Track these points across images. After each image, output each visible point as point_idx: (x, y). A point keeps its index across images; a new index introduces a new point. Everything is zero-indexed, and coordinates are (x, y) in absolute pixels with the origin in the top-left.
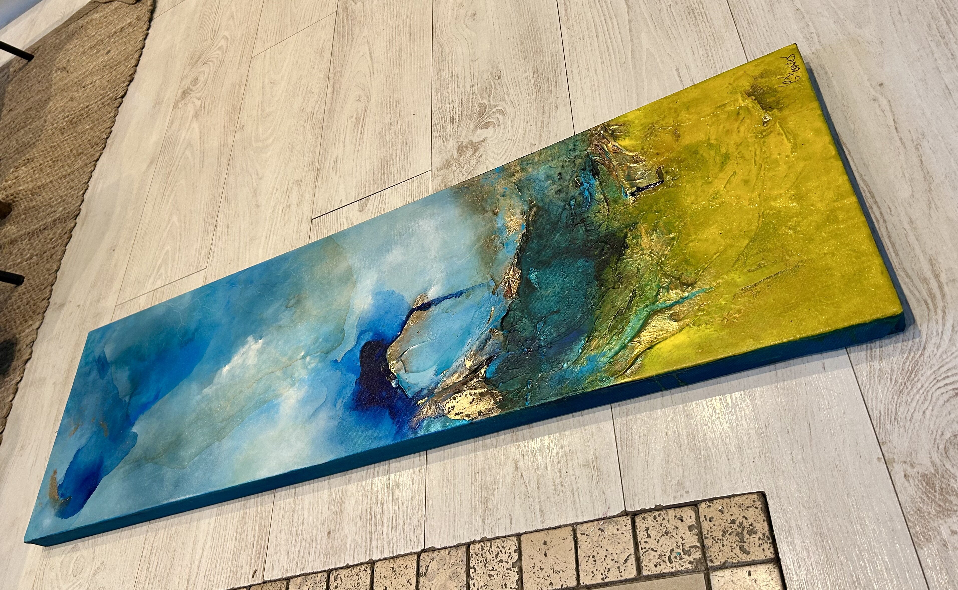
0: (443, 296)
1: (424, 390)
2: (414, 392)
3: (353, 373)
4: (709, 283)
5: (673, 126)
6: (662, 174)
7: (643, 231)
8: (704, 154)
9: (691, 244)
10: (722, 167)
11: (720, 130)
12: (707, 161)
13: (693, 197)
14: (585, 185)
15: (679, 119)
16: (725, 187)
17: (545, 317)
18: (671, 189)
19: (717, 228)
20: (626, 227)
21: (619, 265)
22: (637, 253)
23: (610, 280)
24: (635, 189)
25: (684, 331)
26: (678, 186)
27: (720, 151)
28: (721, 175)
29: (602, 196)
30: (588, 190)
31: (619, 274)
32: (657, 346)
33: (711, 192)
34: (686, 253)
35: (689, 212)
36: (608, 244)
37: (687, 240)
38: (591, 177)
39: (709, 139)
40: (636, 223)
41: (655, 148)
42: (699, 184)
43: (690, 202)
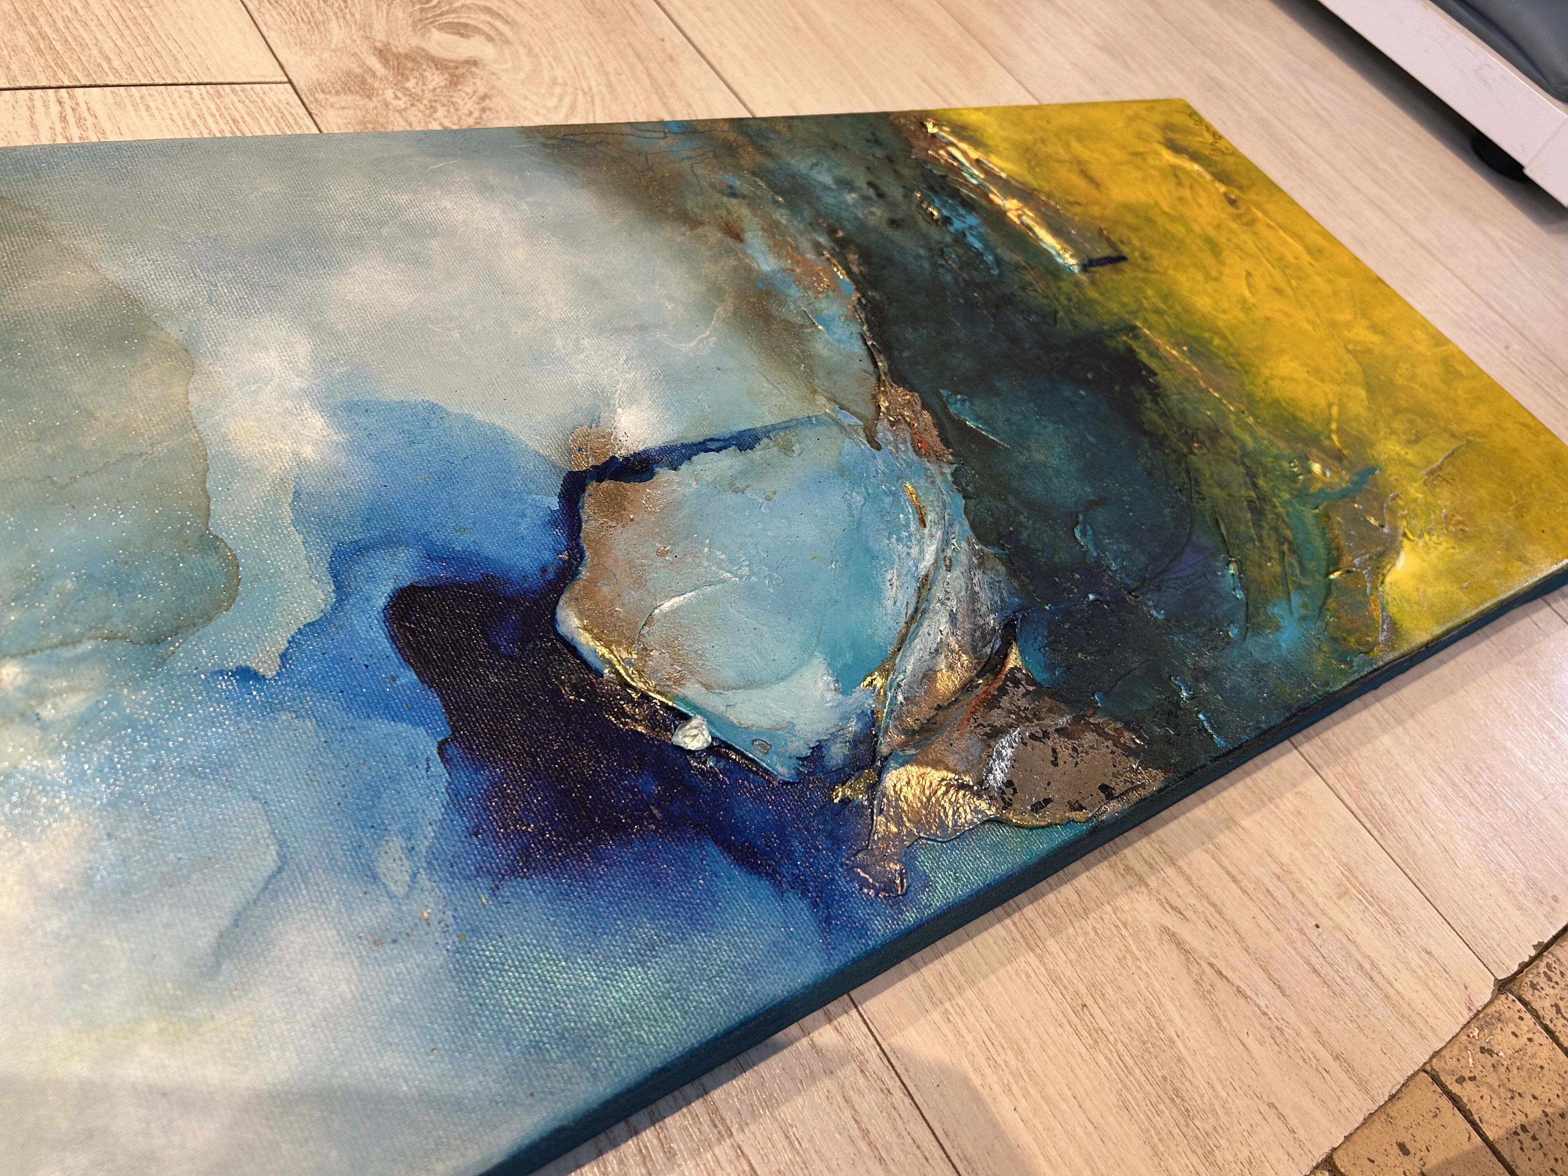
0: (685, 442)
1: (829, 749)
2: (794, 761)
3: (396, 717)
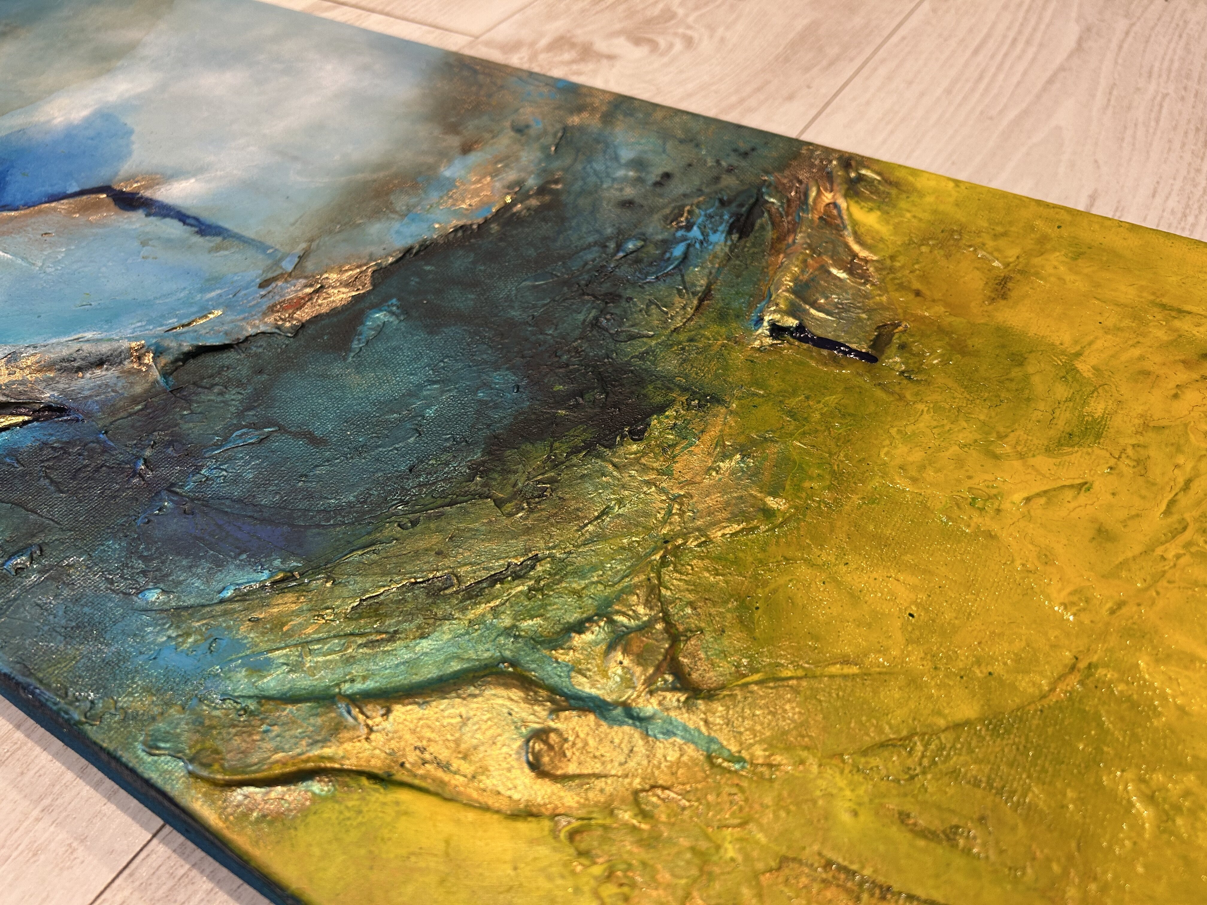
4: (747, 737)
5: (1007, 265)
6: (889, 342)
7: (714, 432)
8: (1036, 380)
9: (803, 571)
10: (1060, 444)
11: (1125, 357)
12: (1028, 400)
13: (917, 456)
14: (695, 232)
15: (1036, 261)
16: (1028, 500)
17: (281, 429)
18: (879, 393)
19: (914, 588)
20: (684, 390)
21: (575, 460)
22: (645, 469)
23: (513, 478)
24: (792, 322)
25: (523, 827)
26: (901, 398)
27: (1085, 403)
28: (1042, 462)
29: (703, 282)
30: (689, 246)
31: (552, 481)
32: (404, 796)
33: (980, 480)
34: (766, 583)
35: (875, 483)
36: (604, 391)
37: (802, 548)
38: (723, 227)
39: (1078, 354)
40: (717, 400)
41: (924, 277)
42: (964, 437)
43: (898, 461)
